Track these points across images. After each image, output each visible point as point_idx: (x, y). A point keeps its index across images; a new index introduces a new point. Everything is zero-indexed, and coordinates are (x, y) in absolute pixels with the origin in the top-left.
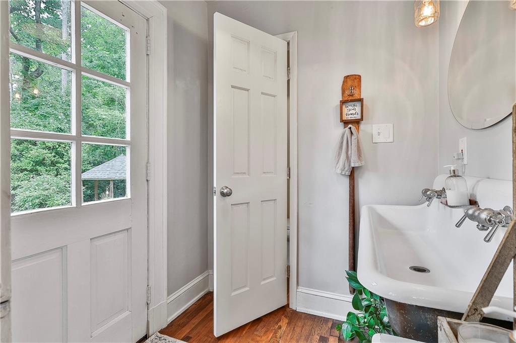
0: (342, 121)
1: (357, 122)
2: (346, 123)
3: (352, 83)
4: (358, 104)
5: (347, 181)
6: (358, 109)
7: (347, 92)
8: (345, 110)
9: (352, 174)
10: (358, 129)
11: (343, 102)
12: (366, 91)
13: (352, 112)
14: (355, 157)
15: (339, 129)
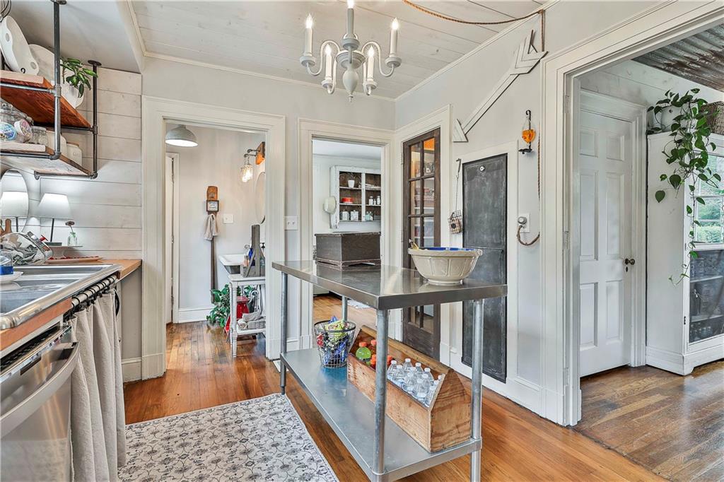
0: (207, 211)
1: (215, 212)
2: (210, 212)
3: (212, 193)
4: (216, 203)
5: (210, 244)
6: (216, 205)
7: (210, 196)
8: (209, 205)
9: (212, 241)
10: (216, 216)
11: (207, 201)
12: (221, 196)
13: (213, 206)
14: (214, 231)
15: (206, 215)
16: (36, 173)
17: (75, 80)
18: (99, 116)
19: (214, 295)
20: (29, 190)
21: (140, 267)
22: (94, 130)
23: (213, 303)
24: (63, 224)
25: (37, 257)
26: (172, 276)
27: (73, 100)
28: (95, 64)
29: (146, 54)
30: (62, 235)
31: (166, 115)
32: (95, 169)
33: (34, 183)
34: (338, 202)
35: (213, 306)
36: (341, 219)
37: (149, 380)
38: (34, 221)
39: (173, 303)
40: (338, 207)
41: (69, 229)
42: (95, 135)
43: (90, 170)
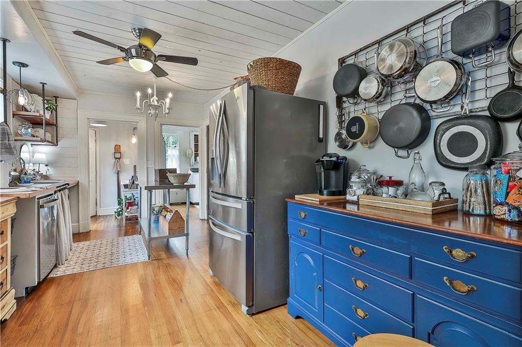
0: (114, 158)
1: (119, 159)
2: (116, 158)
3: (117, 149)
4: (120, 153)
5: (116, 175)
6: (120, 155)
8: (116, 155)
9: (118, 173)
11: (115, 153)
12: (122, 150)
13: (118, 155)
14: (119, 168)
15: (114, 160)
16: (32, 144)
17: (49, 109)
18: (58, 119)
19: (119, 201)
20: (29, 152)
21: (78, 184)
22: (56, 125)
23: (118, 205)
24: (44, 165)
25: (37, 178)
26: (96, 193)
27: (48, 115)
28: (56, 97)
29: (79, 91)
30: (43, 170)
31: (88, 117)
32: (57, 142)
33: (31, 148)
34: (194, 152)
35: (118, 207)
36: (195, 161)
37: (83, 233)
38: (31, 164)
39: (96, 205)
40: (194, 154)
41: (46, 168)
42: (57, 127)
43: (55, 143)
